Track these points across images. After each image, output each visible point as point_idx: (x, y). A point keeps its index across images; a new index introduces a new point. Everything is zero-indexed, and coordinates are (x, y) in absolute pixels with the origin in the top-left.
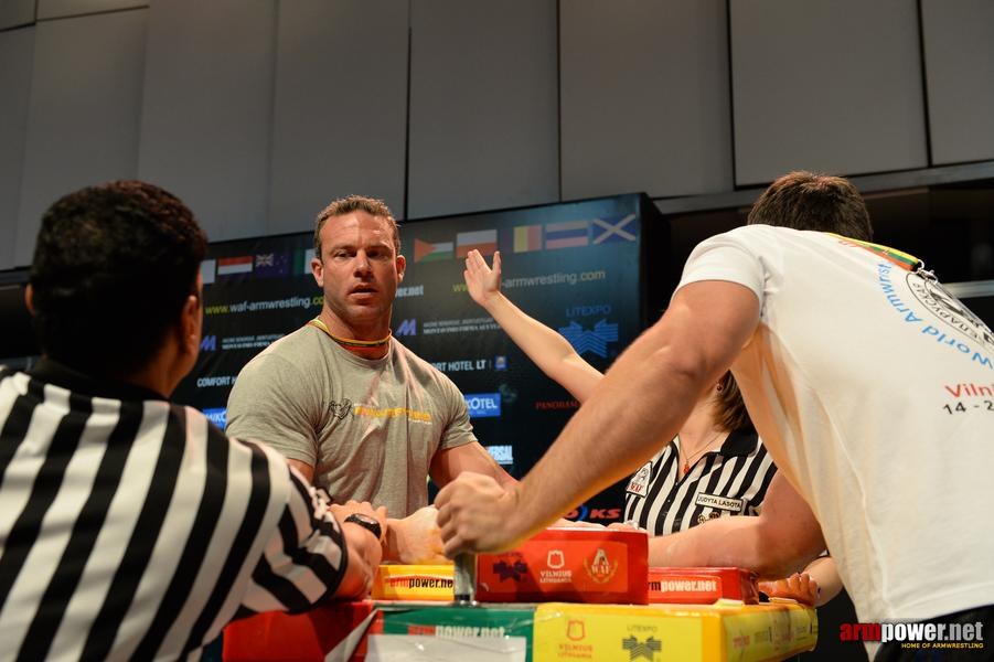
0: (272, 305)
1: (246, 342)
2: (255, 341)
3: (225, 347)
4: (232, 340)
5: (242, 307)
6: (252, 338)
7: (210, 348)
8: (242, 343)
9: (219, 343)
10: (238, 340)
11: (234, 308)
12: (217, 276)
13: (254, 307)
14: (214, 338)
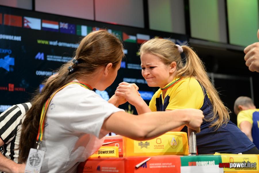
0: (68, 45)
1: (58, 59)
2: (62, 59)
3: (48, 59)
4: (52, 57)
5: (55, 43)
6: (61, 57)
7: (41, 59)
8: (56, 59)
9: (45, 57)
10: (54, 57)
11: (51, 43)
12: (42, 27)
13: (60, 44)
14: (42, 55)
